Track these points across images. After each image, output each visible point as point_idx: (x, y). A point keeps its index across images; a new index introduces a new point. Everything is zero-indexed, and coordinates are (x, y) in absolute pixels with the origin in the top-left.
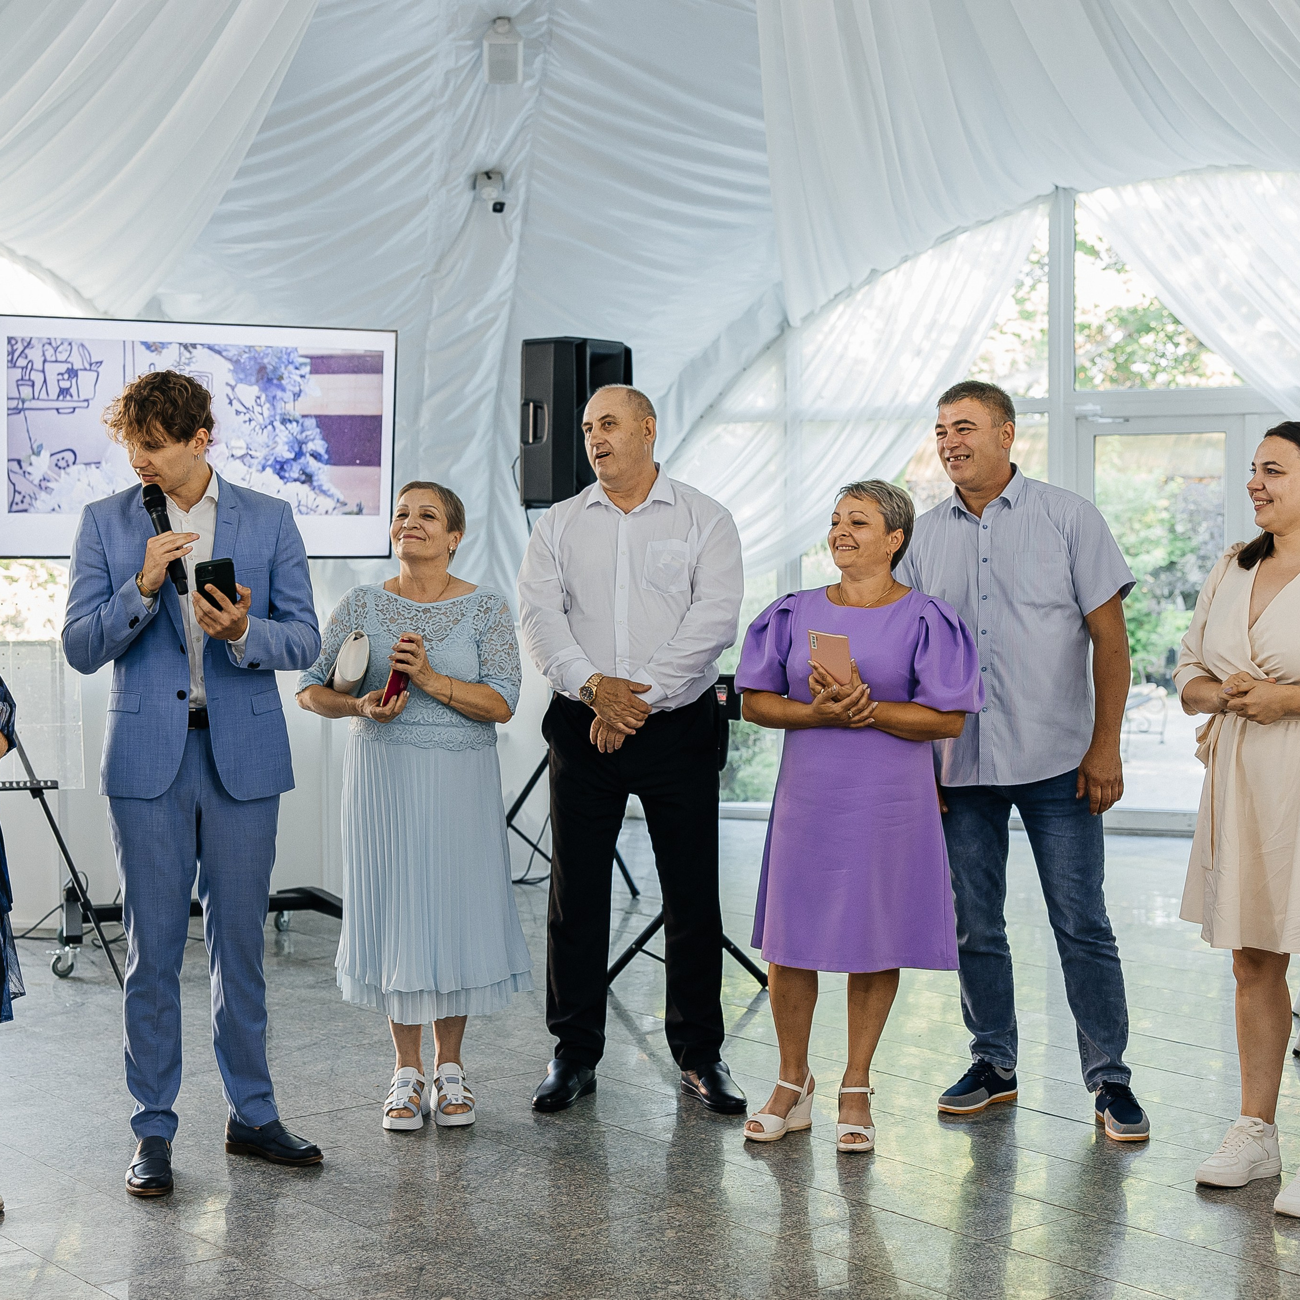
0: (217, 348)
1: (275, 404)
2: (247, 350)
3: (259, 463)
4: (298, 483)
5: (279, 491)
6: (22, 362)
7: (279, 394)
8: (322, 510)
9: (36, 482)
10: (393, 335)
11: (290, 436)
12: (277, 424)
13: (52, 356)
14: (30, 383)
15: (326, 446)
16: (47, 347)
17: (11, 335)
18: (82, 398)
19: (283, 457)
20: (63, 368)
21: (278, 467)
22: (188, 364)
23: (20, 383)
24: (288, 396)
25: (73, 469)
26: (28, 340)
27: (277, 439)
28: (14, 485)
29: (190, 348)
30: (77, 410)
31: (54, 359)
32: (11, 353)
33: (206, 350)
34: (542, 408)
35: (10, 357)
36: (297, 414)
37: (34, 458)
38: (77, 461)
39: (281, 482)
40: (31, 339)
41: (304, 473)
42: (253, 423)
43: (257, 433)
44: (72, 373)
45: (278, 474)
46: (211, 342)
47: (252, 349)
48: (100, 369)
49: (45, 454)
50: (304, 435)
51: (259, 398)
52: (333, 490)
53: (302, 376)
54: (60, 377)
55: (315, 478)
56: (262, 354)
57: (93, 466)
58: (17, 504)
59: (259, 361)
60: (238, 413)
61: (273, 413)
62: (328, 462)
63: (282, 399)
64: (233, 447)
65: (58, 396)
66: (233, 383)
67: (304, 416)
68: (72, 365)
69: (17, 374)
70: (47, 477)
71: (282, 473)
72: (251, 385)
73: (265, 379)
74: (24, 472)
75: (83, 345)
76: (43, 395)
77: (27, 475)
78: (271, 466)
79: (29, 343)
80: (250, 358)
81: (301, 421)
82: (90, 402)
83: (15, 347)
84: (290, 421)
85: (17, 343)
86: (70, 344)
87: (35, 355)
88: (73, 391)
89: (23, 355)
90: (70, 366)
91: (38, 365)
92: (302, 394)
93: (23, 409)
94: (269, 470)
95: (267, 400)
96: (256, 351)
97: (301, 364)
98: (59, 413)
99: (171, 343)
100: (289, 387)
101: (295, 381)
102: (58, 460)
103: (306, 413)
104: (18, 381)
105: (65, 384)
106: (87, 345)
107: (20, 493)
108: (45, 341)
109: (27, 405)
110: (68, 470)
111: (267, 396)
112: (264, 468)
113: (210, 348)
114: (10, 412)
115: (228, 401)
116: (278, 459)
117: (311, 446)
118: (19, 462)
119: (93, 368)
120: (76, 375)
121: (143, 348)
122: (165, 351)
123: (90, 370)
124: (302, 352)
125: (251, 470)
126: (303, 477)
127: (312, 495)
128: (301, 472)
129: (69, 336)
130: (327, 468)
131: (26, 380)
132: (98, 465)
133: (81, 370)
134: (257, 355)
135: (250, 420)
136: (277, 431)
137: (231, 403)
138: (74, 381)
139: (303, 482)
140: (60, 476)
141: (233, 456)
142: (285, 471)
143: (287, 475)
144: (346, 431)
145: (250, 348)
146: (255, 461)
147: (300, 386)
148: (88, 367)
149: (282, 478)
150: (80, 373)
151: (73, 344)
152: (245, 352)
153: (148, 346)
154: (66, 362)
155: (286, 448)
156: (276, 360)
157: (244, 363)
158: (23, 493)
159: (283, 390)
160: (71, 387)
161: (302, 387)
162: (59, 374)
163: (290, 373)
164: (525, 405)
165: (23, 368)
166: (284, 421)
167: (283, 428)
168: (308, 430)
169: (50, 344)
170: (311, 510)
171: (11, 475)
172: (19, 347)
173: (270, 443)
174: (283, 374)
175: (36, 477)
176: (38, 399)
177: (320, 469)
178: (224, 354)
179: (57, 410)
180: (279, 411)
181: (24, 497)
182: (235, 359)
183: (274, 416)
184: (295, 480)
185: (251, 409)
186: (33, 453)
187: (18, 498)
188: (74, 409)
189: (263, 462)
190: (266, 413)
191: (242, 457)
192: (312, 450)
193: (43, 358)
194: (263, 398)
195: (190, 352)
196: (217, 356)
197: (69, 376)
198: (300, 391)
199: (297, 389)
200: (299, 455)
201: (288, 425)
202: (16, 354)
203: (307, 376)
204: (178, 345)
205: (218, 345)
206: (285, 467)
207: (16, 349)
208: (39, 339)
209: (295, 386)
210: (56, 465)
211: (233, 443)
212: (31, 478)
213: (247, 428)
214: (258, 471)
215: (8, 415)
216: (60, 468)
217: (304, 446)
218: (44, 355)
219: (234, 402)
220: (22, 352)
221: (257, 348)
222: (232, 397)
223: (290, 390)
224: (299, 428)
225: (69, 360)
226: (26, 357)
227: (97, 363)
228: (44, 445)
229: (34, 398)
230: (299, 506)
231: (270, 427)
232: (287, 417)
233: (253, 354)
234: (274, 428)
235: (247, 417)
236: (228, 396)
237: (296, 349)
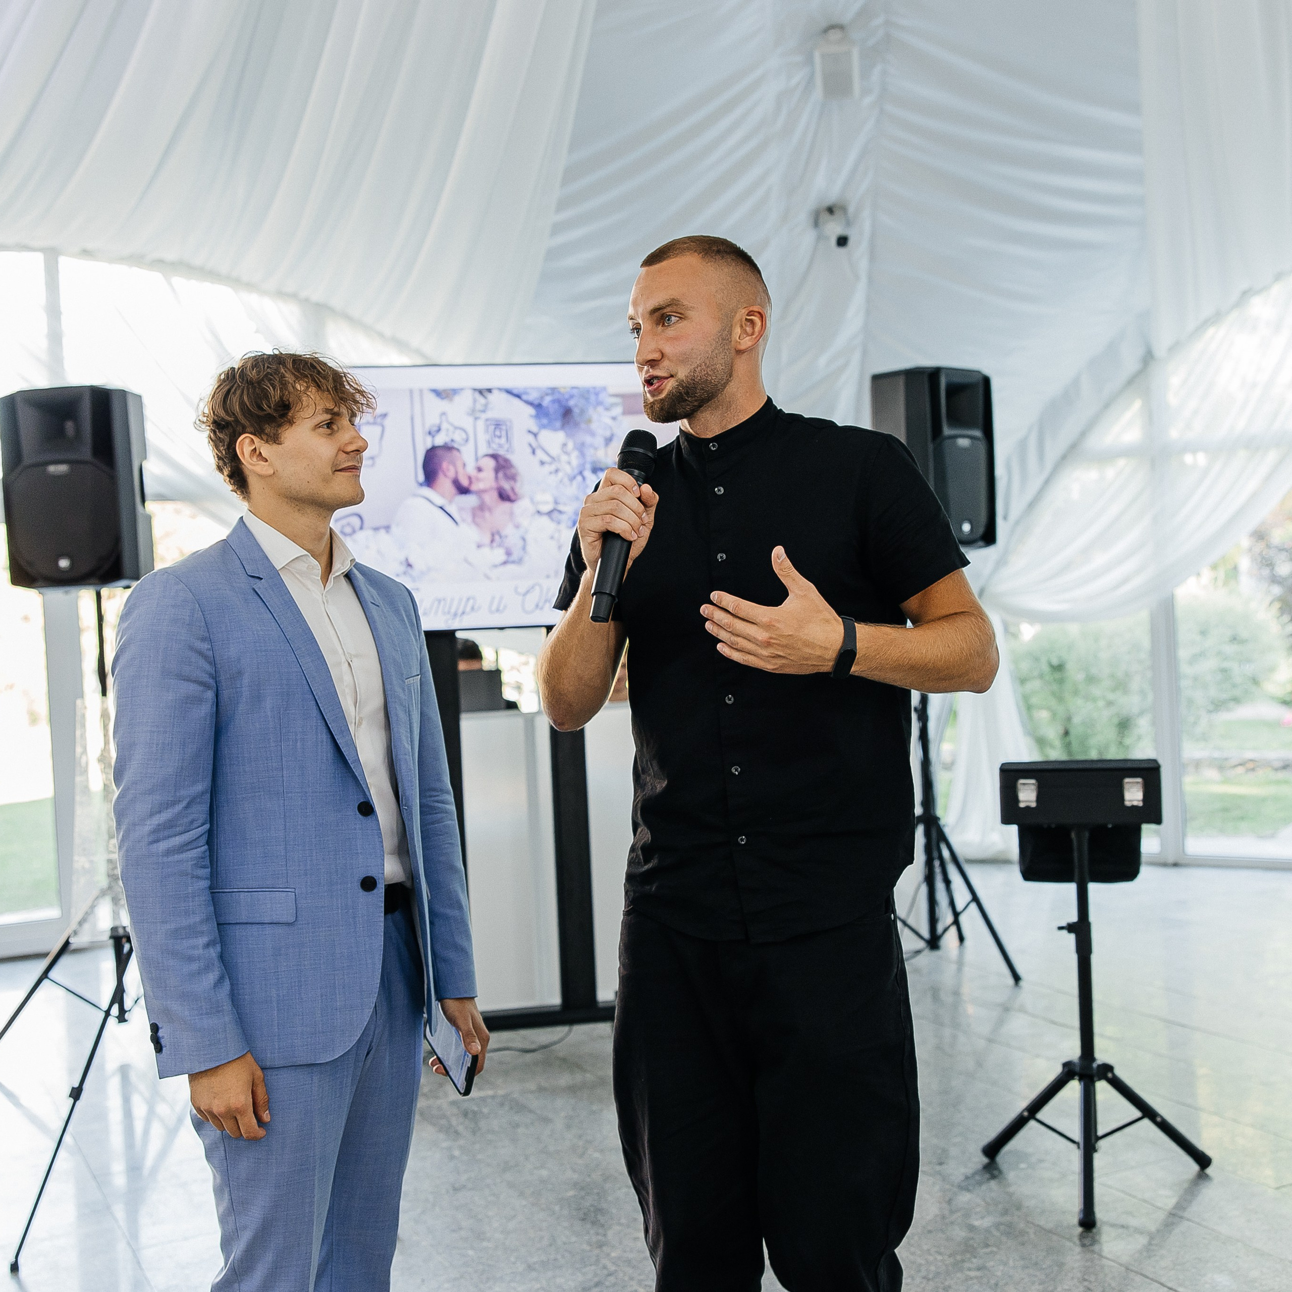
0: (515, 392)
1: (584, 450)
2: (549, 392)
7: (588, 439)
12: (587, 474)
22: (484, 411)
24: (600, 442)
25: (360, 536)
29: (486, 394)
33: (504, 396)
38: (365, 526)
42: (560, 474)
43: (566, 486)
46: (509, 385)
47: (556, 391)
48: (385, 422)
51: (565, 445)
53: (614, 418)
56: (567, 396)
57: (382, 531)
59: (563, 403)
60: (542, 463)
61: (582, 461)
63: (592, 446)
64: (538, 503)
66: (535, 429)
72: (556, 430)
73: (572, 424)
80: (554, 401)
82: (375, 459)
92: (615, 439)
95: (575, 447)
96: (559, 393)
97: (615, 405)
99: (462, 389)
100: (599, 431)
101: (605, 424)
102: (344, 526)
111: (574, 443)
113: (509, 392)
115: (529, 450)
119: (377, 420)
121: (432, 396)
122: (457, 398)
123: (374, 423)
124: (612, 390)
134: (561, 398)
135: (557, 471)
136: (588, 481)
137: (534, 452)
141: (539, 512)
145: (553, 390)
146: (564, 517)
147: (612, 429)
148: (372, 420)
152: (548, 395)
153: (438, 393)
156: (583, 401)
157: (547, 407)
159: (593, 434)
161: (614, 431)
163: (599, 415)
166: (595, 470)
167: (594, 477)
174: (591, 416)
178: (525, 397)
180: (589, 459)
182: (536, 402)
183: (584, 465)
185: (557, 457)
189: (574, 517)
190: (575, 462)
191: (549, 513)
194: (570, 445)
195: (485, 397)
196: (516, 401)
198: (613, 435)
199: (608, 434)
203: (620, 418)
204: (471, 391)
205: (518, 388)
209: (605, 430)
211: (539, 497)
213: (553, 480)
219: (539, 452)
221: (562, 390)
222: (534, 444)
223: (599, 435)
227: (382, 415)
231: (579, 478)
232: (598, 466)
233: (556, 396)
234: (584, 478)
235: (553, 468)
236: (530, 445)
237: (604, 389)
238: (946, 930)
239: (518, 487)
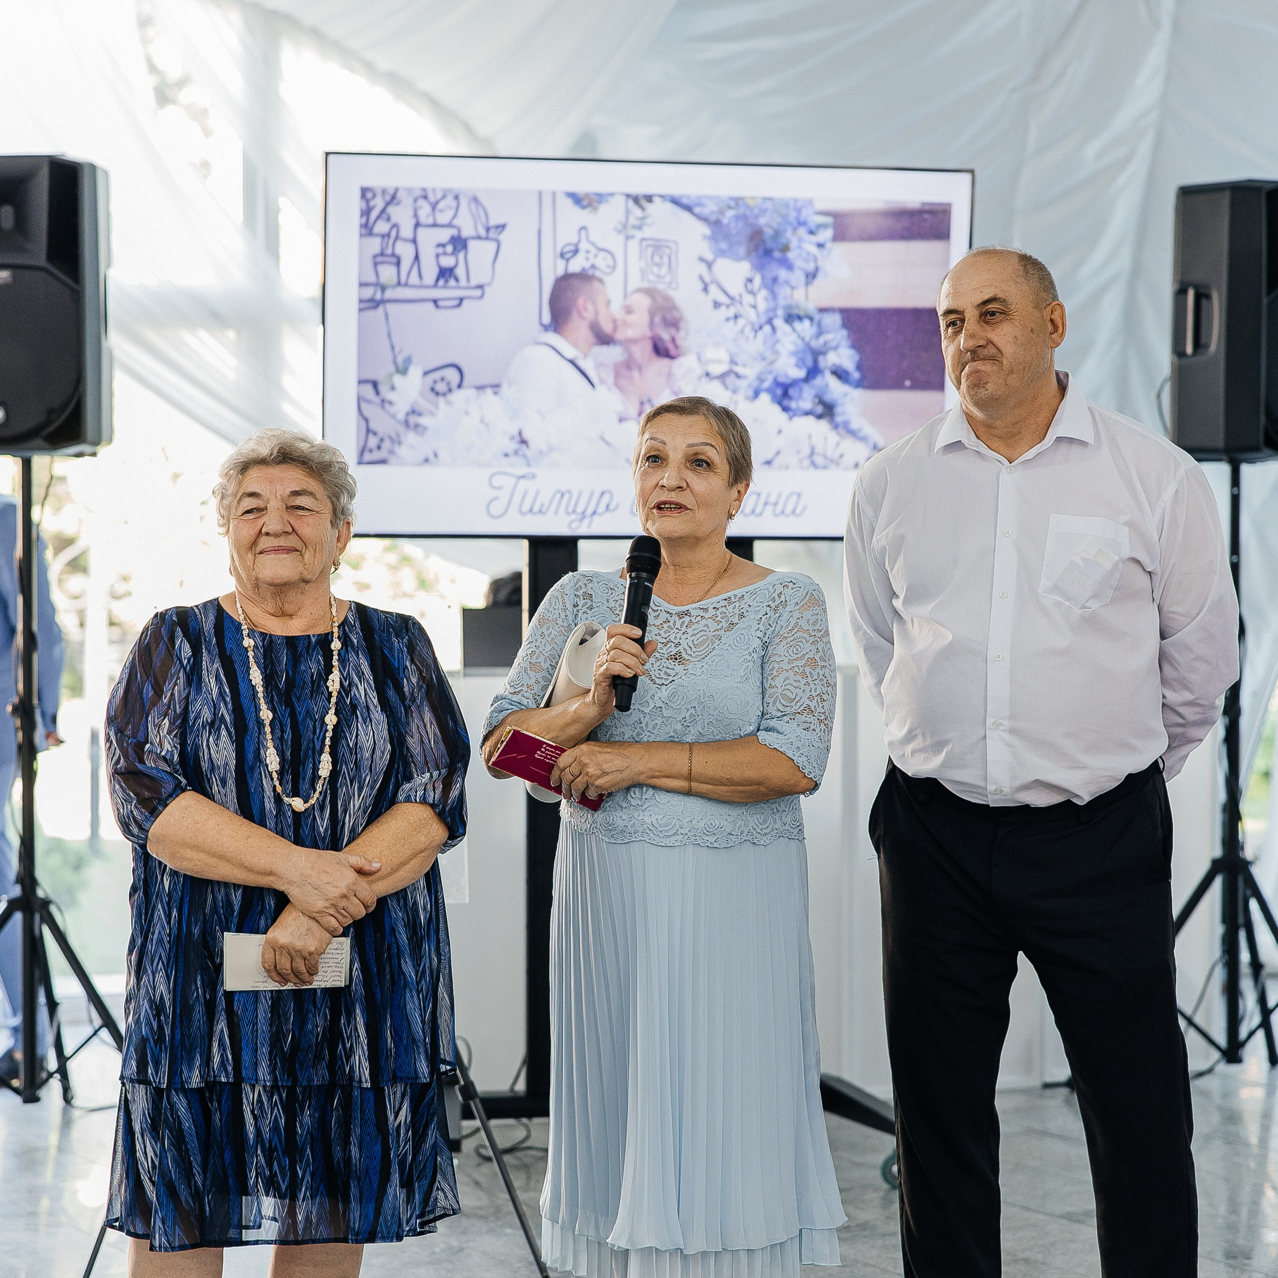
0: (685, 201)
1: (777, 289)
2: (732, 204)
3: (750, 386)
4: (811, 419)
5: (780, 432)
6: (382, 227)
7: (783, 274)
8: (848, 461)
9: (401, 416)
10: (967, 177)
11: (799, 342)
12: (779, 322)
13: (428, 216)
14: (394, 260)
15: (857, 357)
16: (421, 202)
17: (366, 184)
18: (474, 282)
19: (786, 376)
20: (445, 235)
21: (779, 392)
22: (639, 228)
23: (379, 259)
24: (798, 277)
25: (458, 396)
26: (392, 191)
27: (779, 347)
28: (367, 420)
29: (644, 203)
30: (466, 303)
31: (430, 221)
32: (366, 212)
33: (669, 206)
34: (1208, 297)
35: (364, 220)
36: (811, 306)
37: (398, 379)
38: (465, 383)
39: (784, 416)
40: (397, 190)
41: (821, 402)
42: (741, 322)
43: (747, 339)
44: (459, 243)
45: (780, 403)
46: (676, 192)
47: (741, 202)
48: (503, 237)
49: (415, 372)
50: (822, 340)
51: (750, 280)
52: (868, 430)
53: (820, 246)
54: (440, 250)
55: (838, 410)
56: (756, 211)
57: (489, 391)
58: (371, 451)
59: (752, 221)
60: (717, 305)
61: (772, 304)
62: (859, 384)
63: (787, 283)
64: (709, 361)
65: (437, 280)
66: (709, 256)
67: (822, 310)
68: (459, 230)
69: (375, 245)
70: (417, 409)
71: (786, 402)
72: (738, 259)
73: (761, 251)
74: (383, 401)
75: (476, 200)
76: (414, 279)
77: (387, 406)
78: (769, 391)
79: (394, 197)
80: (737, 218)
81: (817, 317)
82: (487, 289)
83: (372, 203)
84: (800, 318)
85: (374, 196)
86: (456, 198)
87: (402, 215)
88: (460, 271)
89: (384, 216)
90: (454, 232)
91: (407, 231)
92: (820, 275)
93: (383, 302)
94: (765, 398)
95: (764, 285)
96: (747, 206)
97: (820, 226)
98: (437, 306)
99: (612, 195)
100: (799, 263)
101: (808, 253)
102: (435, 382)
103: (825, 304)
104: (375, 256)
105: (447, 261)
106: (482, 197)
107: (375, 434)
108: (418, 193)
109: (389, 294)
110: (451, 397)
111: (763, 278)
112: (756, 394)
113: (675, 201)
114: (363, 305)
115: (700, 286)
116: (781, 379)
117: (832, 359)
118: (375, 385)
119: (492, 234)
120: (465, 246)
121: (569, 202)
122: (603, 207)
123: (487, 238)
124: (820, 206)
125: (736, 397)
126: (820, 409)
127: (833, 437)
128: (817, 401)
129: (454, 184)
130: (858, 394)
131: (388, 256)
132: (495, 389)
133: (473, 238)
134: (748, 213)
135: (736, 317)
136: (779, 334)
137: (706, 289)
138: (461, 255)
139: (819, 417)
140: (436, 406)
141: (707, 374)
142: (790, 398)
143: (793, 405)
144: (889, 333)
145: (738, 200)
146: (743, 384)
147: (816, 260)
148: (483, 233)
149: (785, 409)
150: (472, 244)
151: (462, 198)
152: (730, 208)
153: (577, 199)
154: (449, 225)
155: (793, 361)
156: (779, 219)
157: (728, 225)
158: (381, 434)
159: (789, 267)
160: (456, 266)
161: (820, 263)
162: (439, 245)
163: (800, 240)
164: (1180, 293)
165: (383, 236)
166: (791, 318)
167: (787, 328)
168: (829, 332)
169: (425, 197)
170: (832, 461)
171: (364, 406)
172: (378, 203)
173: (768, 354)
174: (789, 241)
175: (401, 409)
176: (406, 285)
177: (846, 395)
178: (697, 210)
179: (435, 302)
180: (782, 302)
181: (382, 440)
182: (713, 218)
183: (774, 310)
184: (807, 413)
185: (738, 298)
186: (398, 371)
187: (373, 442)
188: (461, 300)
189: (756, 384)
190: (762, 305)
191: (722, 377)
192: (834, 365)
193: (413, 222)
194: (758, 280)
195: (643, 208)
196: (686, 215)
197: (455, 249)
198: (817, 269)
199: (811, 267)
200: (814, 372)
201: (797, 325)
202: (374, 215)
203: (829, 245)
204: (623, 198)
205: (688, 197)
206: (791, 392)
207: (374, 207)
208: (409, 190)
209: (807, 261)
210: (432, 389)
211: (710, 354)
212: (393, 410)
213: (731, 329)
214: (747, 398)
215: (361, 310)
216: (437, 394)
217: (821, 359)
218: (416, 215)
219: (712, 288)
220: (383, 211)
221: (750, 202)
222: (707, 279)
223: (800, 268)
224: (814, 330)
225: (456, 222)
226: (389, 219)
227: (497, 227)
228: (414, 359)
229: (399, 284)
230: (812, 453)
231: (767, 329)
232: (795, 311)
233: (742, 210)
234: (774, 329)
235: (731, 312)
236: (701, 278)
237: (810, 202)
238: (1251, 1034)
239: (680, 336)
